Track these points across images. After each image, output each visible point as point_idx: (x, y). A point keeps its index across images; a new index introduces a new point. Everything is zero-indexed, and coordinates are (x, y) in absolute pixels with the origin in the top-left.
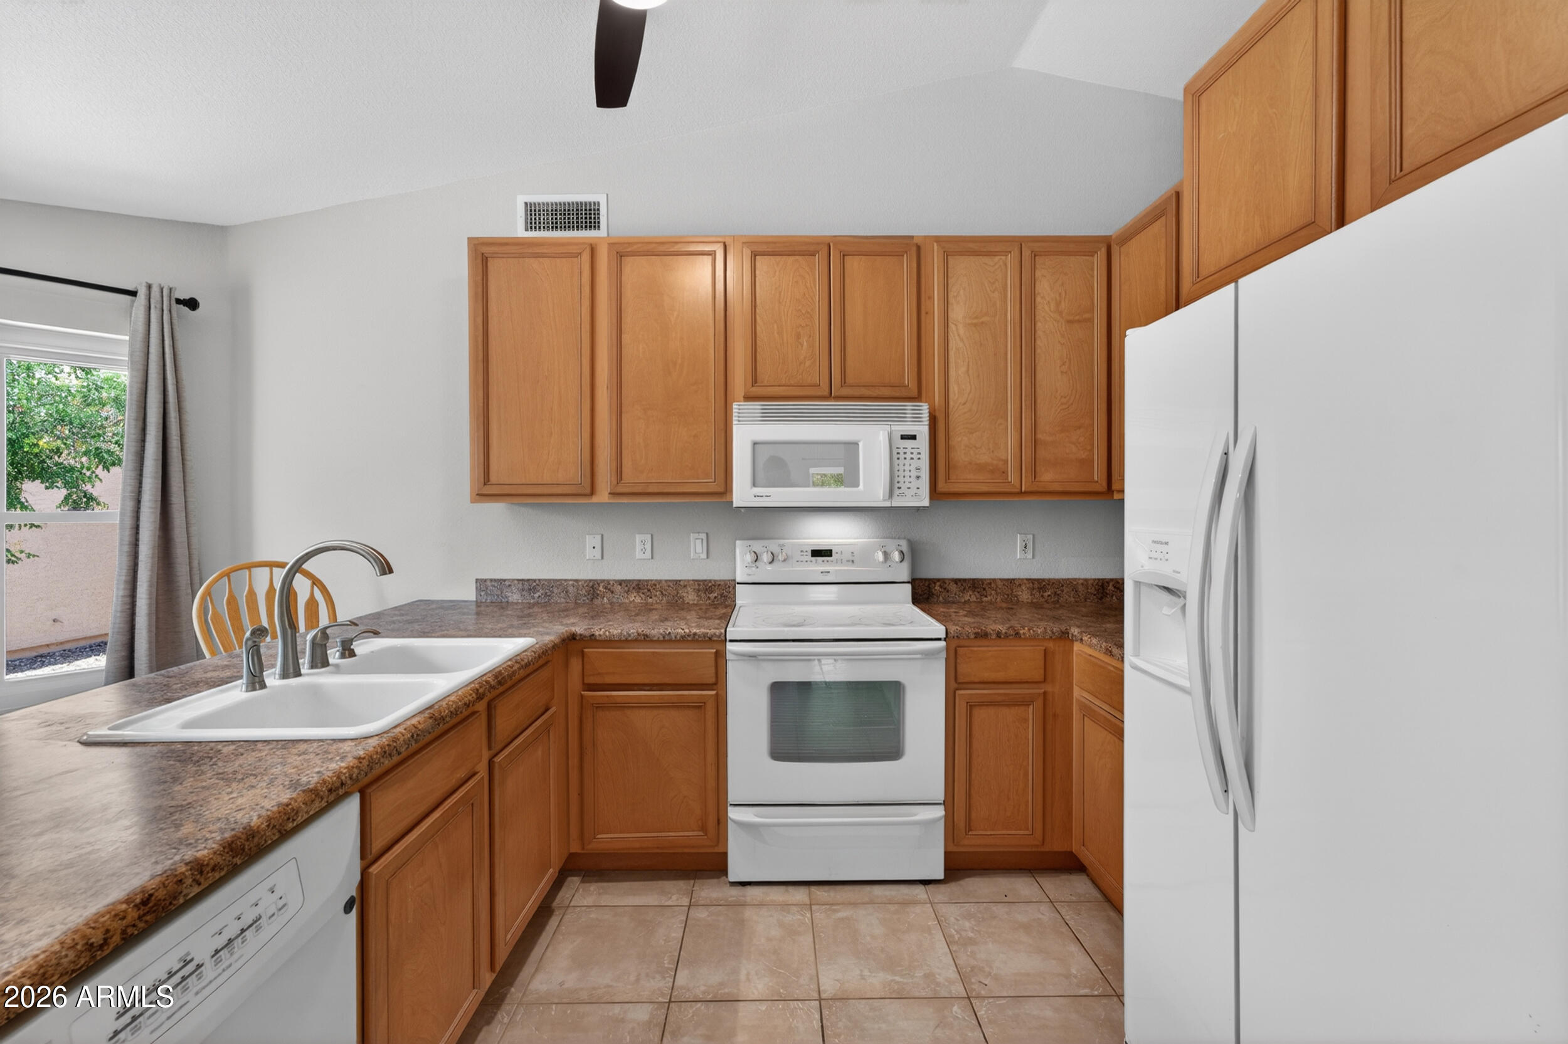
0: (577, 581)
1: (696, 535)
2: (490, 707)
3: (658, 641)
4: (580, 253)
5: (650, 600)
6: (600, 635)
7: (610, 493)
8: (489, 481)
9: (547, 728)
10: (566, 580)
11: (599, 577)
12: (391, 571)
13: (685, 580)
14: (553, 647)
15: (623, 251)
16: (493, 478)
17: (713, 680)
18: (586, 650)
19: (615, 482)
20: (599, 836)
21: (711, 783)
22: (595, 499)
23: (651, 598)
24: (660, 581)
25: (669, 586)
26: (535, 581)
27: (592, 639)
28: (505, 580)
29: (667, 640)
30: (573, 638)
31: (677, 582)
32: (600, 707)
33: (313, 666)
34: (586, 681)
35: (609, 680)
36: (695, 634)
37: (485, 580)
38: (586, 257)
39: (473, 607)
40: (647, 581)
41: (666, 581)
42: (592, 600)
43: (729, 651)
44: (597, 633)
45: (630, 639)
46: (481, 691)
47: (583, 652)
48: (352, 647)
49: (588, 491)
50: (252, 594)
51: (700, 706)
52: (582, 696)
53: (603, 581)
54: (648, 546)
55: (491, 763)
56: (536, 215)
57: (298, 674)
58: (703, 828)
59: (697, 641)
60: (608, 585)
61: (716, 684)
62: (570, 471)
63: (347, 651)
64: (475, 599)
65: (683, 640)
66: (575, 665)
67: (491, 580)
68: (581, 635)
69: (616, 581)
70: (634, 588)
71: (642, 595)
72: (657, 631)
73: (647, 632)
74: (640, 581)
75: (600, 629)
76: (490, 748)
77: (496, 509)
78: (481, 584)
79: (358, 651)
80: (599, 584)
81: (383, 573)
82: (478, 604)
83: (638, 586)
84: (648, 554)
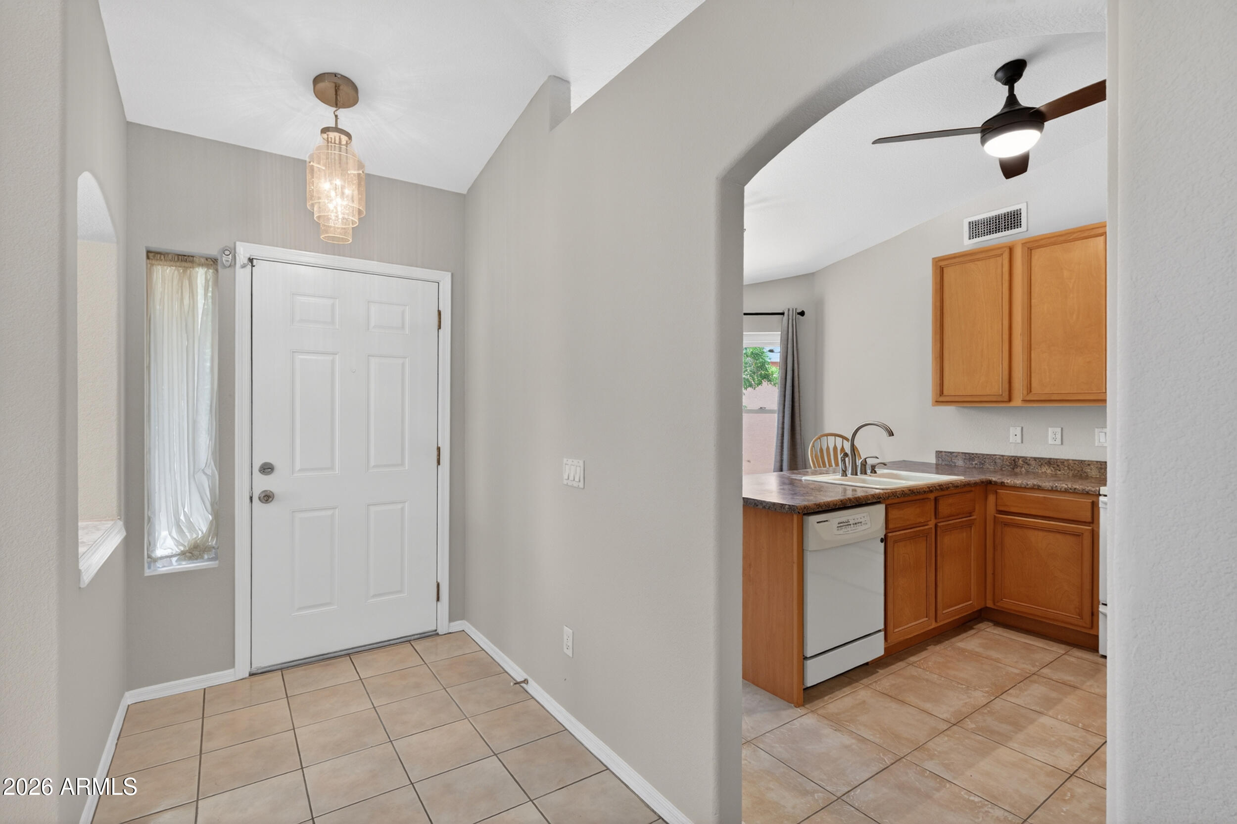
0: (1003, 456)
1: (1100, 430)
2: (936, 500)
3: (1048, 490)
4: (1002, 254)
5: (1059, 472)
6: (1007, 483)
7: (1022, 401)
8: (943, 394)
9: (970, 525)
10: (995, 455)
11: (1019, 455)
12: (893, 435)
13: (1089, 461)
14: (975, 483)
15: (1032, 246)
16: (945, 392)
17: (1090, 520)
18: (998, 491)
19: (1025, 392)
20: (1004, 600)
21: (1087, 586)
22: (1012, 404)
23: (1060, 471)
24: (1068, 460)
25: (1075, 464)
26: (973, 454)
27: (1002, 485)
28: (953, 453)
29: (1053, 490)
30: (990, 482)
31: (1082, 462)
32: (1006, 524)
33: (861, 473)
34: (998, 509)
35: (1013, 510)
36: (1075, 489)
37: (941, 452)
38: (1006, 256)
39: (935, 466)
40: (1057, 459)
41: (1073, 460)
42: (1013, 469)
43: (1102, 502)
44: (1006, 481)
45: (1027, 487)
46: (931, 489)
47: (996, 492)
48: (875, 469)
49: (1006, 398)
50: (828, 448)
51: (1078, 535)
52: (995, 516)
53: (1021, 457)
54: (1059, 436)
55: (936, 526)
56: (977, 229)
57: (856, 474)
58: (1081, 615)
59: (1077, 493)
60: (1025, 460)
61: (1092, 522)
62: (996, 387)
63: (873, 471)
64: (935, 462)
65: (1066, 491)
66: (991, 499)
67: (945, 452)
68: (994, 482)
69: (1031, 458)
70: (1046, 463)
71: (1052, 468)
72: (1047, 484)
73: (1040, 484)
74: (1051, 459)
75: (1008, 481)
76: (936, 518)
77: (949, 410)
78: (939, 454)
79: (877, 472)
80: (1018, 459)
81: (890, 436)
82: (937, 465)
83: (1050, 462)
84: (1059, 441)
